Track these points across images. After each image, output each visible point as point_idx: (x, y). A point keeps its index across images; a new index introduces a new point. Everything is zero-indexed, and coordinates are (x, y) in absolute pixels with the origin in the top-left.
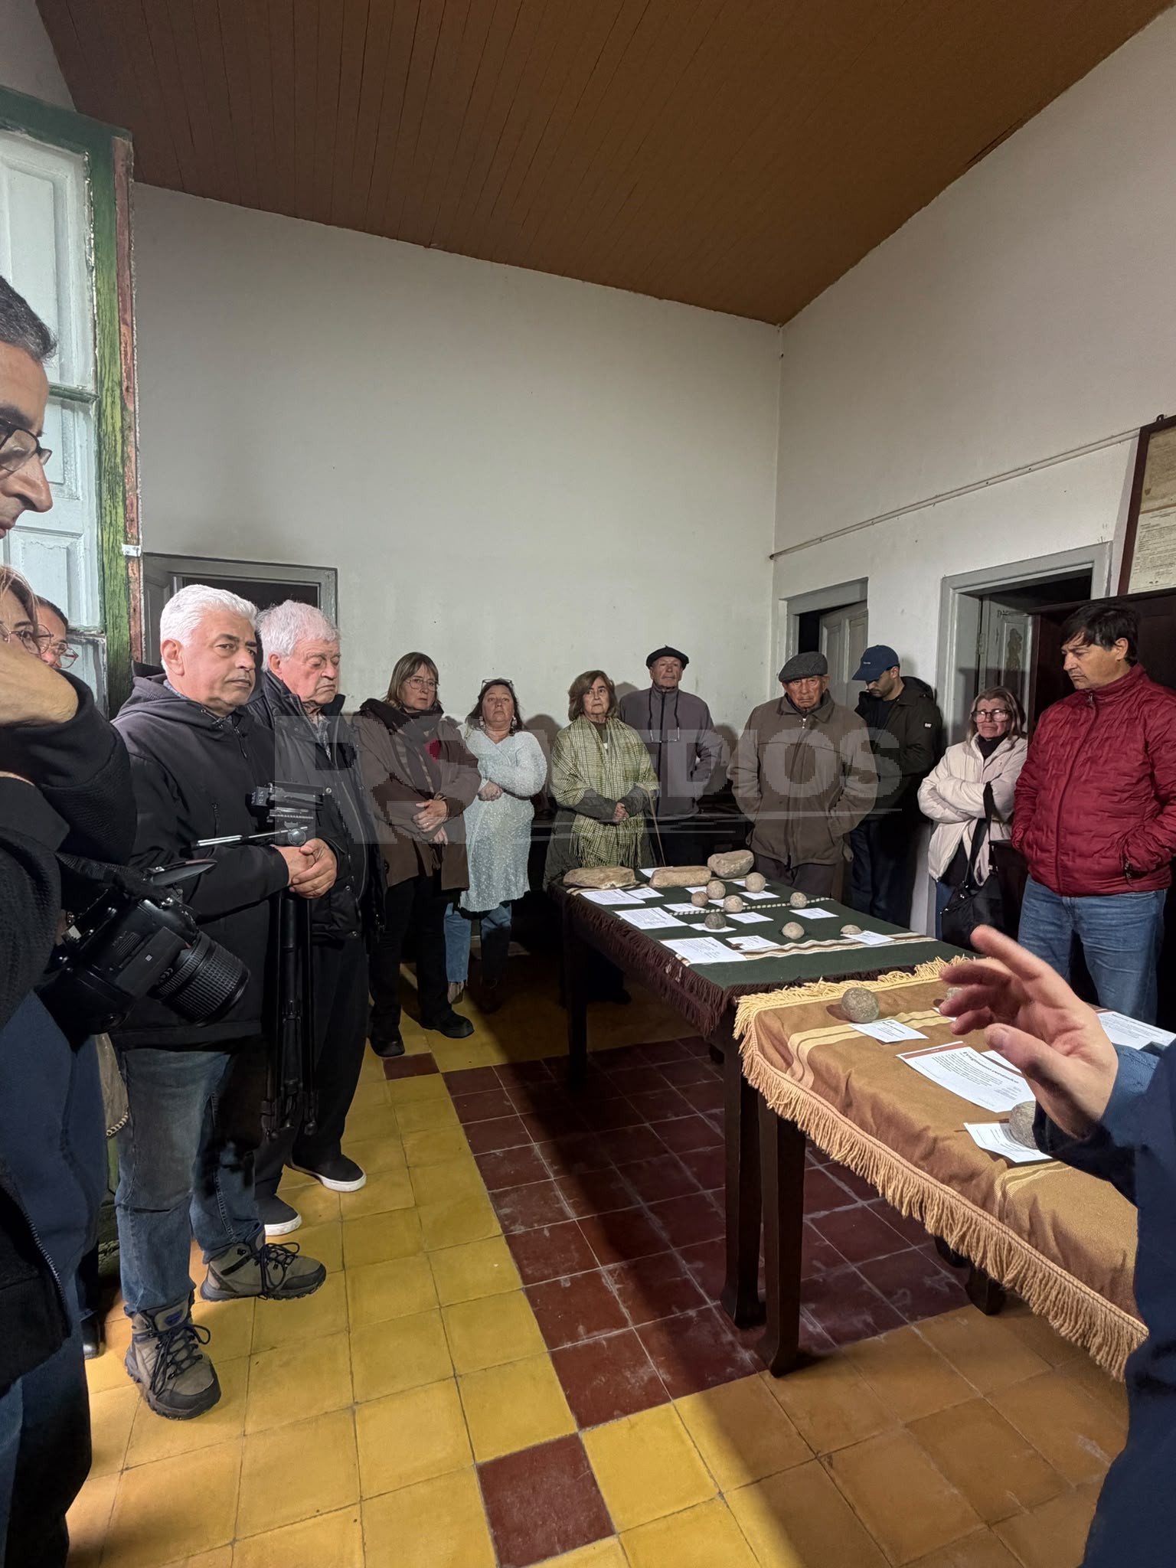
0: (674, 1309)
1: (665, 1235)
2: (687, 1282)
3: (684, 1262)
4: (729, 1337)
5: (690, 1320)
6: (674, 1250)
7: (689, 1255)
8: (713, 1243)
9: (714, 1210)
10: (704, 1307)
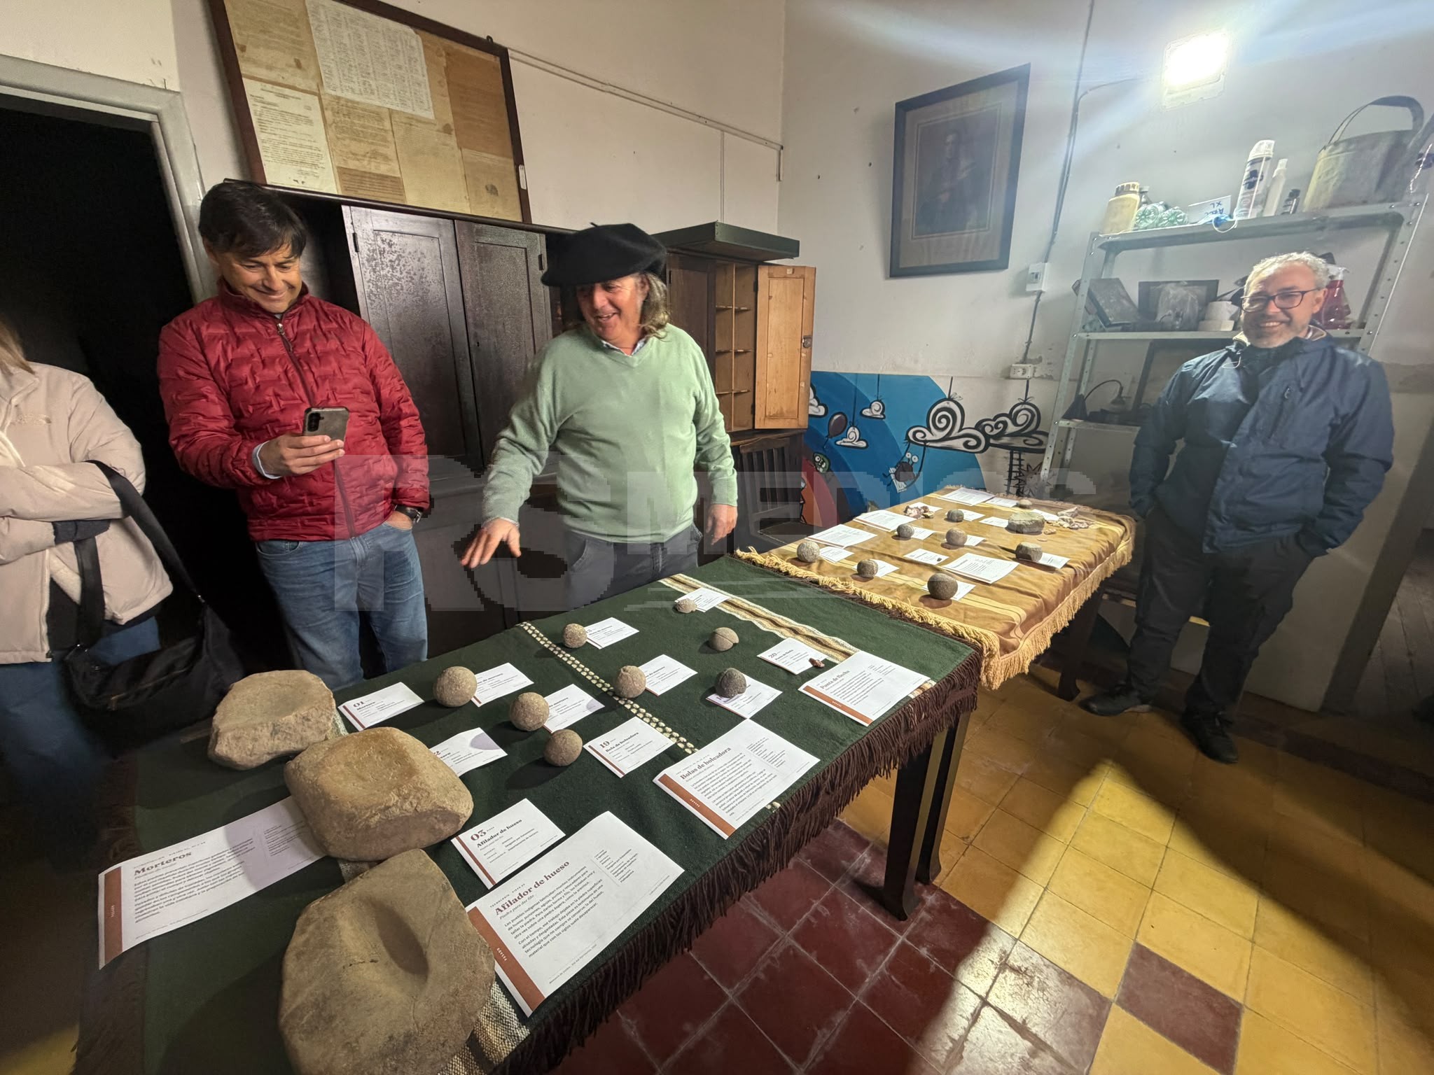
0: (932, 969)
1: (840, 1018)
2: (891, 968)
3: (867, 980)
4: (923, 914)
5: (931, 951)
6: (858, 997)
7: (854, 979)
8: (818, 959)
9: (762, 976)
10: (910, 943)
